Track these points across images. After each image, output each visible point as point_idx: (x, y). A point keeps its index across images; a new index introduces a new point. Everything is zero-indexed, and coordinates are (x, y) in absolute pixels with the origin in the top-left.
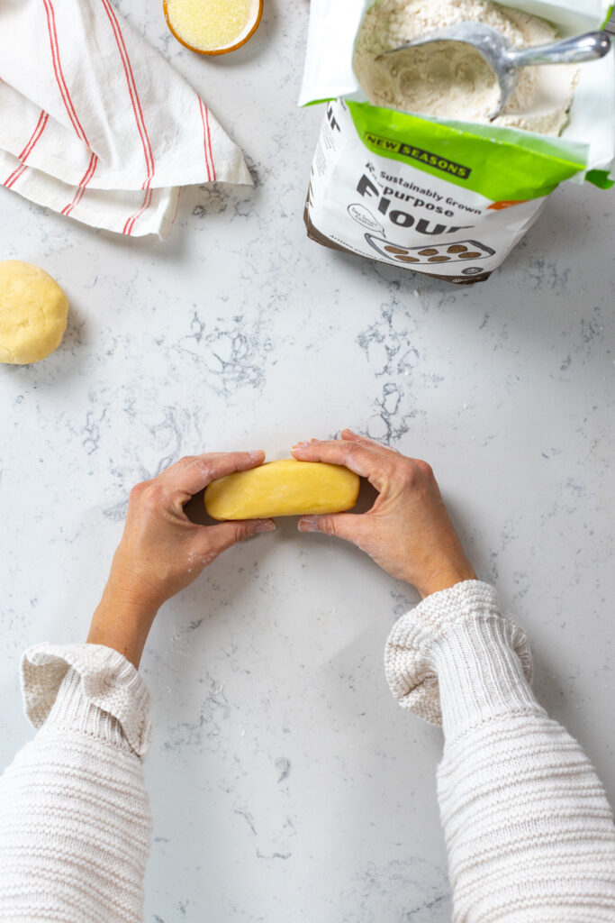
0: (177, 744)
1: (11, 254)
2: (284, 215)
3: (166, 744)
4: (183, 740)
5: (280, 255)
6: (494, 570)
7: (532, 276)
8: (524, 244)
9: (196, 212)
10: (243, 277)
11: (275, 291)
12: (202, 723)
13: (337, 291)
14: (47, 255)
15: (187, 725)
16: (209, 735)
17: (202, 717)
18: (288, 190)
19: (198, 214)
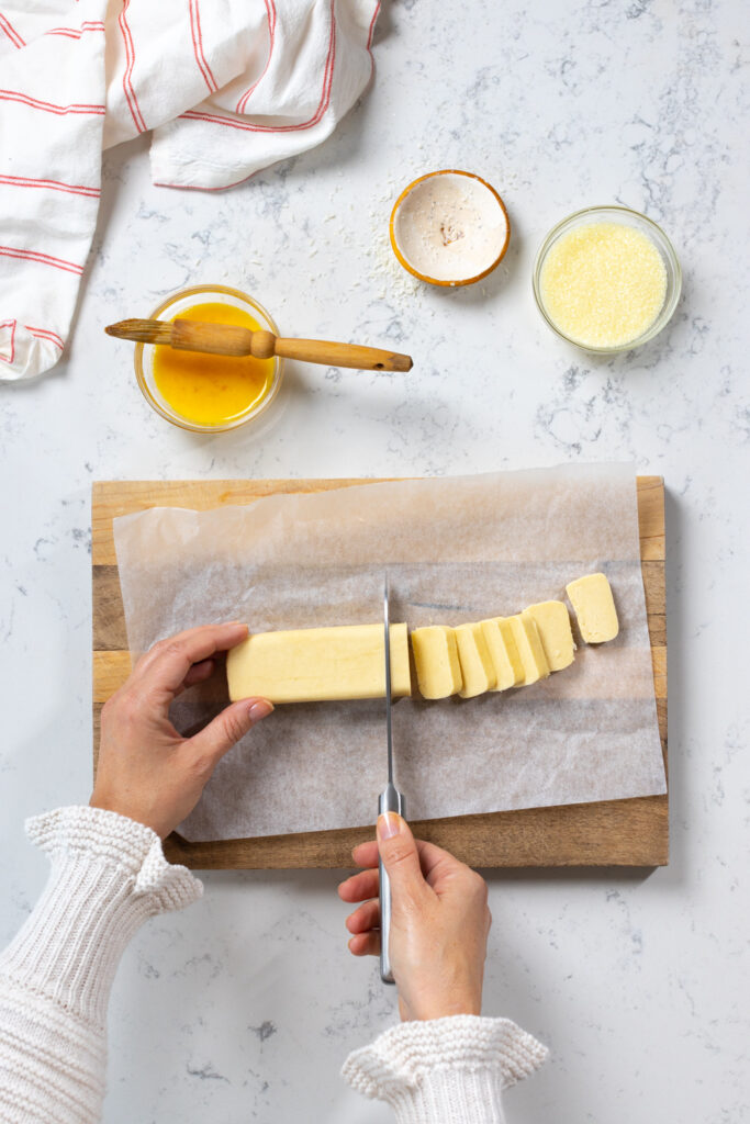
0: (342, 1028)
1: (109, 438)
2: (435, 373)
3: (327, 1029)
4: (348, 1023)
5: (433, 420)
6: (719, 788)
7: (740, 428)
8: (728, 391)
9: (329, 375)
10: (390, 450)
11: (430, 463)
12: (370, 1000)
13: (505, 459)
14: (152, 437)
15: (353, 1003)
16: (380, 1014)
17: (370, 993)
18: (438, 343)
19: (332, 377)
